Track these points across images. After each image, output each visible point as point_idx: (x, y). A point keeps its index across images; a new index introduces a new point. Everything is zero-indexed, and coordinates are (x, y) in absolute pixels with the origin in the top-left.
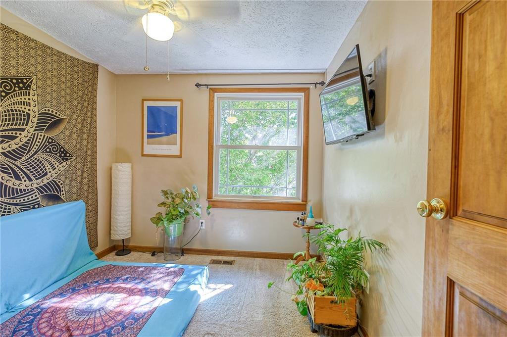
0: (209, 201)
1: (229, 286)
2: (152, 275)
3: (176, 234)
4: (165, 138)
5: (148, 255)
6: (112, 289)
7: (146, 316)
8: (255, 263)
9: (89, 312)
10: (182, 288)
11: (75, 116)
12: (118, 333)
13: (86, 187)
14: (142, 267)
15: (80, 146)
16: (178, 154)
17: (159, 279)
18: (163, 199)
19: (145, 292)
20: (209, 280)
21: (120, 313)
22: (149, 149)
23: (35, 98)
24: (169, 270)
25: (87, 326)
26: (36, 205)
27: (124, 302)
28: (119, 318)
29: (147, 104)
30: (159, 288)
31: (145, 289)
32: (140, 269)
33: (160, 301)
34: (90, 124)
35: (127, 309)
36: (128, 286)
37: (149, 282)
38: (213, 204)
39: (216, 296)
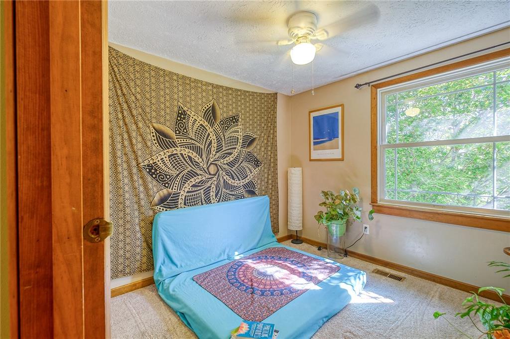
0: (373, 206)
1: (388, 301)
2: (312, 264)
3: (338, 234)
4: (327, 144)
5: (315, 249)
6: (281, 265)
7: (299, 292)
8: (436, 289)
9: (264, 274)
10: (334, 283)
11: (263, 135)
12: (277, 296)
13: (270, 187)
14: (305, 256)
15: (267, 156)
16: (340, 157)
17: (316, 269)
18: (323, 199)
19: (303, 275)
20: (366, 286)
21: (282, 283)
22: (315, 155)
23: (241, 127)
24: (327, 265)
25: (261, 283)
26: (242, 197)
27: (286, 277)
28: (281, 286)
29: (313, 115)
30: (314, 276)
31: (303, 272)
32: (304, 257)
33: (312, 286)
34: (273, 139)
35: (287, 282)
36: (293, 267)
37: (308, 269)
38: (378, 209)
39: (370, 304)
